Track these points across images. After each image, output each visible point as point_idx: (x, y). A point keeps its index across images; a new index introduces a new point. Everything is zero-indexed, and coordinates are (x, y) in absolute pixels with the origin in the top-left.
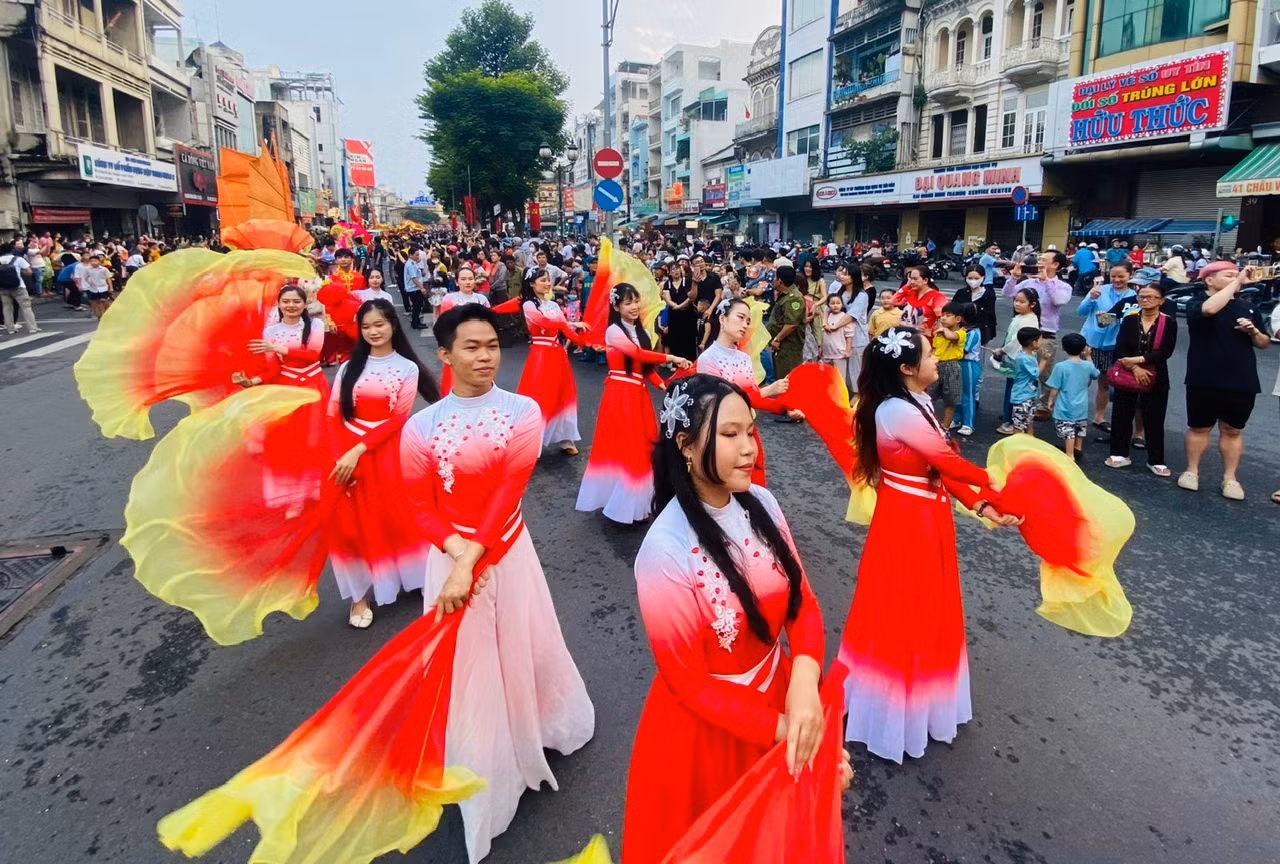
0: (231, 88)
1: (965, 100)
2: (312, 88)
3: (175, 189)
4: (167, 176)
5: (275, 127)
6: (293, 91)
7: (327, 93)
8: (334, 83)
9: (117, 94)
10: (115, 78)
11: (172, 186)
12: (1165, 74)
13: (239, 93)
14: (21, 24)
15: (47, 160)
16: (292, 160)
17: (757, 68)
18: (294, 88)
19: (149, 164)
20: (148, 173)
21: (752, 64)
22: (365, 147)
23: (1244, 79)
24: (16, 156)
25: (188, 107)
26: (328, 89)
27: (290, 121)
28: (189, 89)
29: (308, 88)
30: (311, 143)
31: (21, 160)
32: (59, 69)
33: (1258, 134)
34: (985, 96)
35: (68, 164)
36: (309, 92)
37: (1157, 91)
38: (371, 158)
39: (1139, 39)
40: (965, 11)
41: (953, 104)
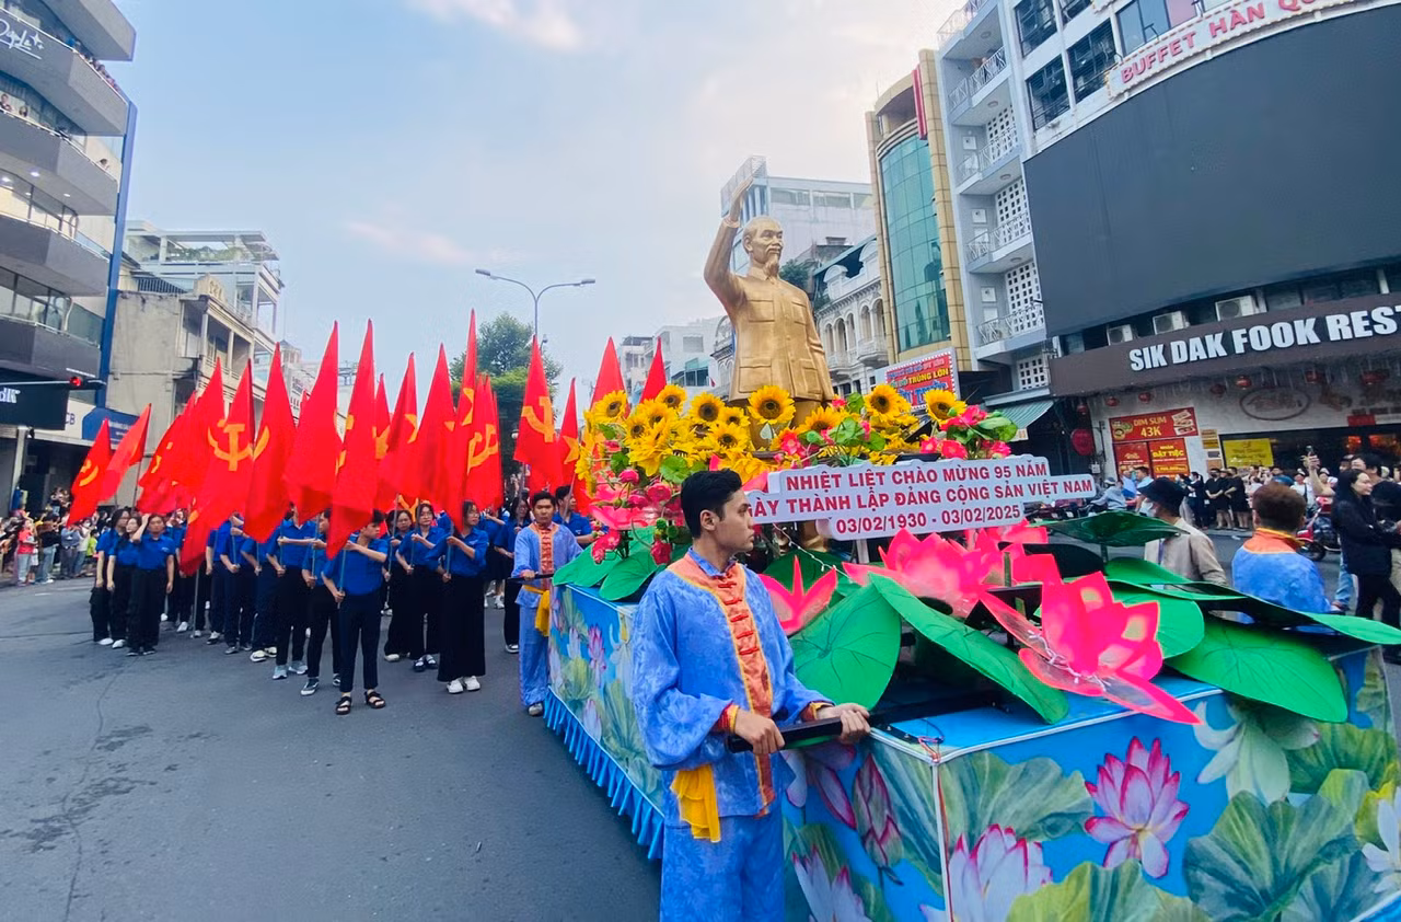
0: (300, 389)
1: (846, 377)
12: (926, 366)
14: (189, 371)
17: (720, 347)
21: (717, 344)
23: (968, 369)
33: (989, 403)
34: (857, 374)
37: (924, 377)
39: (912, 344)
40: (838, 313)
41: (842, 379)
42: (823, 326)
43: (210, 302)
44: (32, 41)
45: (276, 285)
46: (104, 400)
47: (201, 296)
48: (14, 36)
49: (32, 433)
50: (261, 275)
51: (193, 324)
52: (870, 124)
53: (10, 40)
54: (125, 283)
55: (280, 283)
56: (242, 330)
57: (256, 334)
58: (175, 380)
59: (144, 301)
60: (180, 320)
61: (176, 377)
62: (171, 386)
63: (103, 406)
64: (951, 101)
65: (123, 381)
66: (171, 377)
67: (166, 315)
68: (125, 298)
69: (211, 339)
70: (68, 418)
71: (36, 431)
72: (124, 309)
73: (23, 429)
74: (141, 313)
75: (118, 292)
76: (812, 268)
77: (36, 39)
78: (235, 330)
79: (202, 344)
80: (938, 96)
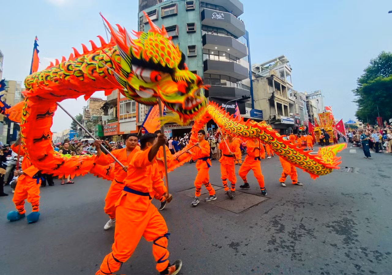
0: (302, 100)
2: (316, 95)
3: (294, 124)
4: (292, 121)
5: (309, 107)
6: (310, 97)
7: (320, 95)
8: (322, 92)
9: (284, 105)
10: (284, 103)
11: (293, 123)
13: (304, 101)
14: (272, 96)
15: (276, 120)
16: (313, 114)
18: (310, 96)
19: (290, 119)
20: (290, 121)
22: (329, 108)
24: (271, 120)
25: (294, 106)
26: (320, 94)
27: (312, 104)
28: (294, 102)
29: (315, 95)
30: (317, 109)
31: (272, 120)
32: (277, 103)
35: (279, 120)
36: (315, 96)
38: (331, 111)
43: (274, 76)
44: (222, 15)
45: (290, 69)
46: (254, 108)
47: (271, 75)
48: (218, 16)
50: (286, 67)
51: (270, 84)
53: (217, 17)
54: (253, 78)
55: (291, 69)
56: (283, 83)
57: (287, 84)
58: (269, 100)
59: (258, 81)
60: (267, 84)
61: (269, 99)
62: (268, 101)
63: (254, 109)
65: (257, 102)
66: (267, 99)
67: (264, 83)
68: (254, 81)
69: (276, 88)
70: (246, 112)
72: (254, 84)
74: (258, 84)
75: (252, 80)
77: (222, 14)
78: (281, 84)
79: (274, 89)
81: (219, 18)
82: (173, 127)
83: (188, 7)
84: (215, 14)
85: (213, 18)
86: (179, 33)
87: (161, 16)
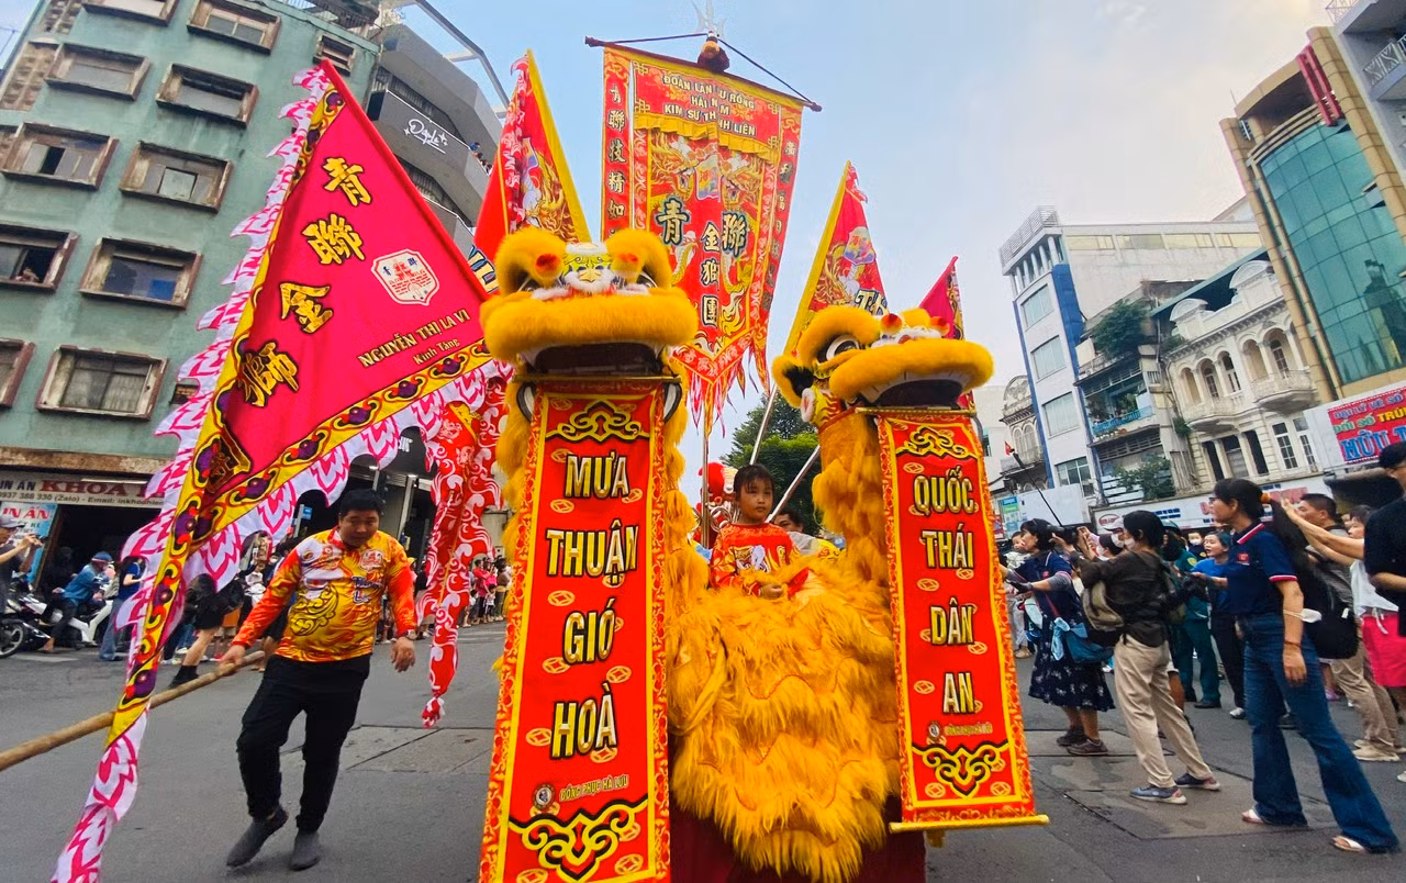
1: (1230, 428)
17: (1012, 411)
34: (1250, 423)
40: (1202, 354)
41: (1220, 432)
42: (1175, 370)
44: (439, 139)
48: (426, 134)
49: (417, 482)
52: (1230, 132)
53: (424, 137)
64: (1370, 77)
71: (421, 480)
73: (412, 477)
76: (1149, 308)
77: (442, 137)
80: (1348, 72)
81: (429, 142)
82: (68, 490)
83: (324, 54)
84: (418, 126)
85: (407, 132)
86: (256, 117)
87: (188, 23)
